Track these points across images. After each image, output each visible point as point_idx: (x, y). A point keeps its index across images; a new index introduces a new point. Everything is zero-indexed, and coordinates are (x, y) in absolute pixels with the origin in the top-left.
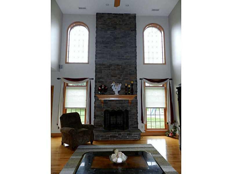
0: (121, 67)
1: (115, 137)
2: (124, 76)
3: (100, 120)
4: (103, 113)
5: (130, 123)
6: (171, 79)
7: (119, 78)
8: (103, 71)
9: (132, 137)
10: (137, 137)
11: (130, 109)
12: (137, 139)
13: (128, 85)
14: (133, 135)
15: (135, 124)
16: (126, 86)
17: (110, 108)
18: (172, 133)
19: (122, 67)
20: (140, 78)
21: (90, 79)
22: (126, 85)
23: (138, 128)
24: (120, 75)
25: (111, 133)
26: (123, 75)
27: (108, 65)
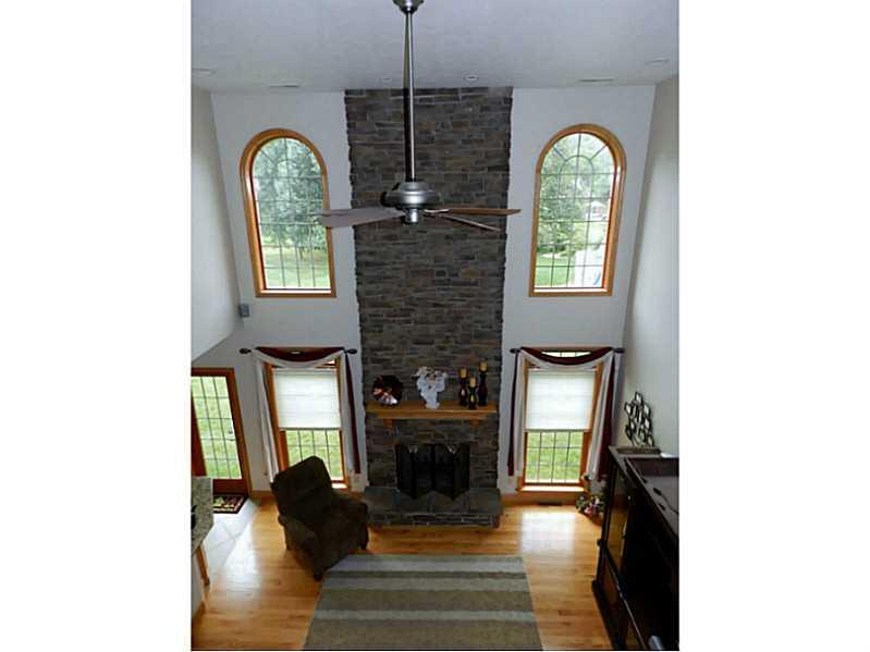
2: (456, 343)
3: (384, 466)
6: (620, 351)
11: (475, 439)
12: (487, 526)
14: (478, 517)
15: (489, 477)
18: (592, 509)
19: (450, 311)
21: (347, 352)
22: (464, 375)
23: (495, 486)
24: (444, 339)
26: (455, 339)
27: (404, 307)
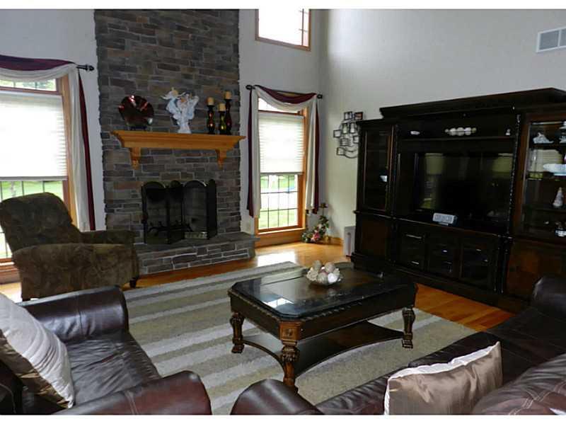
0: (193, 39)
1: (186, 259)
2: (201, 71)
3: (127, 216)
4: (138, 192)
5: (220, 219)
6: (320, 97)
7: (187, 77)
8: (128, 42)
9: (234, 253)
10: (245, 251)
11: (220, 177)
12: (245, 258)
13: (216, 103)
14: (236, 250)
15: (232, 220)
16: (211, 107)
17: (160, 177)
18: (317, 234)
19: (194, 37)
20: (249, 84)
21: (79, 67)
22: (211, 102)
23: (240, 230)
24: (189, 66)
25: (176, 250)
26: (199, 68)
27: (149, 23)
